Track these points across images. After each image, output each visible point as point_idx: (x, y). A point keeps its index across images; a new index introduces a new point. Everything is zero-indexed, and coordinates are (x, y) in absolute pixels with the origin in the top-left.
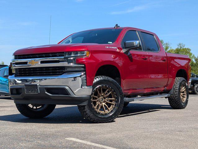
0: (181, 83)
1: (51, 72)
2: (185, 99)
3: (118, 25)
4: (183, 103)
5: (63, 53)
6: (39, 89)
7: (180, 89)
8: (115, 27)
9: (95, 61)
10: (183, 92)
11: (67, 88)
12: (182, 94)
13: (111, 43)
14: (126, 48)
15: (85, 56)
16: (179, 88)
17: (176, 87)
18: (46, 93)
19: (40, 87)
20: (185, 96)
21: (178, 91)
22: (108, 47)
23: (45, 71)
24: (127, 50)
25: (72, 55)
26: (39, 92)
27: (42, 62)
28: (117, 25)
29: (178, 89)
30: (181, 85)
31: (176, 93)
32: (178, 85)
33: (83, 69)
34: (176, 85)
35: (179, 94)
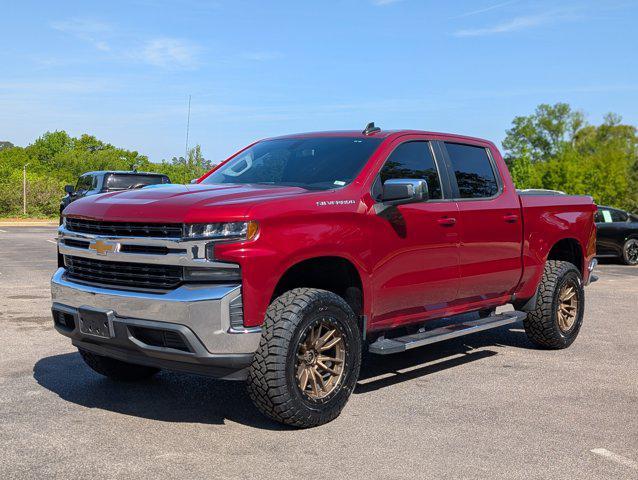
0: (560, 280)
1: (145, 280)
2: (571, 322)
3: (376, 126)
4: (564, 333)
5: (180, 225)
6: (111, 326)
7: (556, 295)
8: (364, 132)
9: (273, 253)
10: (568, 302)
11: (185, 331)
12: (563, 306)
13: (343, 183)
14: (383, 201)
15: (244, 236)
16: (555, 292)
17: (547, 288)
18: (131, 338)
19: (115, 319)
20: (571, 312)
21: (550, 300)
22: (323, 203)
23: (131, 275)
24: (386, 207)
25: (207, 234)
26: (112, 333)
27: (125, 249)
28: (371, 125)
29: (550, 294)
30: (561, 283)
31: (544, 306)
32: (553, 284)
33: (235, 276)
34: (549, 283)
35: (554, 309)
